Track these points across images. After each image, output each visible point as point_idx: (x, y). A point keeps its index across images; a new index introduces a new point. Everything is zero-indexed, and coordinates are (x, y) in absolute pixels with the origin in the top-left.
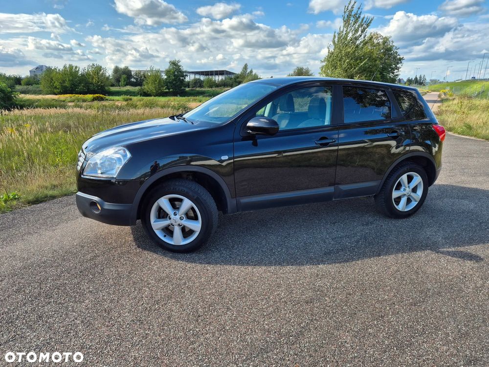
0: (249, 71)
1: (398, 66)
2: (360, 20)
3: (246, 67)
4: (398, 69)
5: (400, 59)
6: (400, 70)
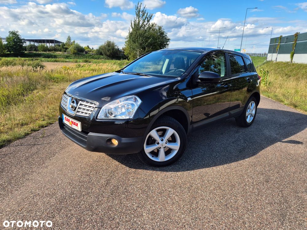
0: (72, 41)
1: (168, 43)
2: (146, 15)
3: (69, 39)
4: (168, 45)
5: (169, 40)
6: (169, 45)
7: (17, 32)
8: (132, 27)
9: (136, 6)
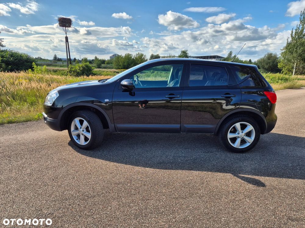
7: (187, 51)
8: (292, 36)
9: (301, 12)
